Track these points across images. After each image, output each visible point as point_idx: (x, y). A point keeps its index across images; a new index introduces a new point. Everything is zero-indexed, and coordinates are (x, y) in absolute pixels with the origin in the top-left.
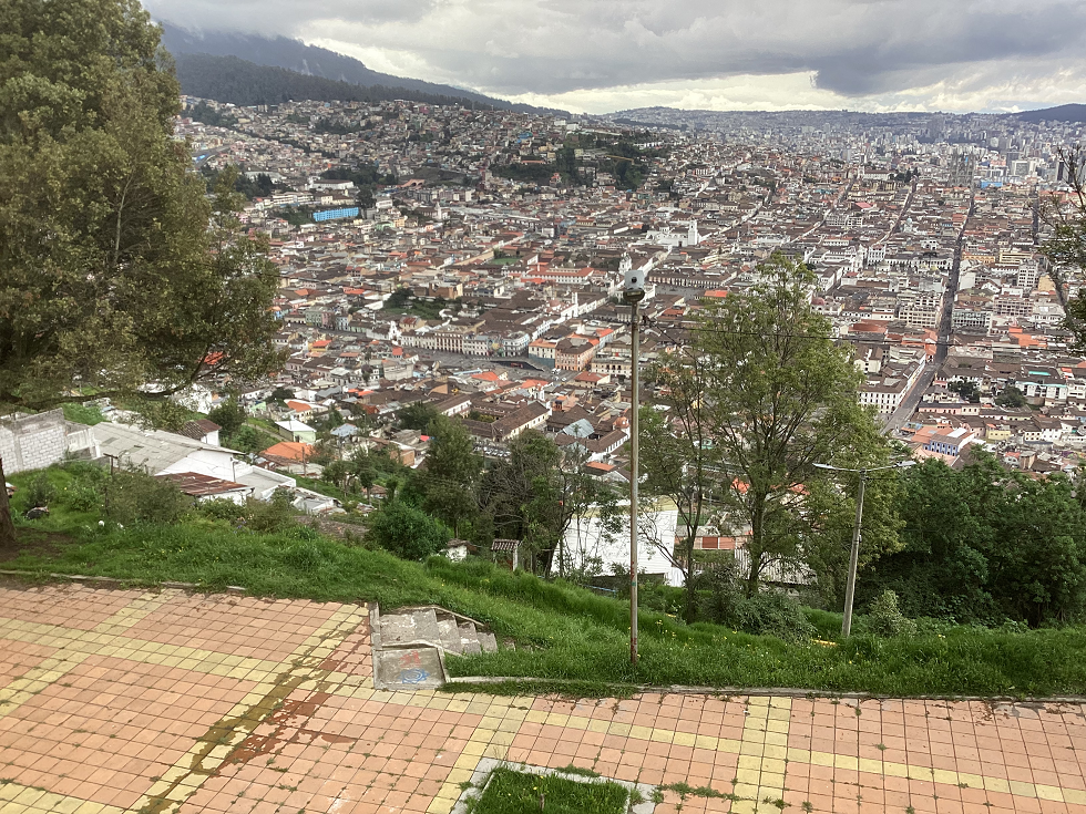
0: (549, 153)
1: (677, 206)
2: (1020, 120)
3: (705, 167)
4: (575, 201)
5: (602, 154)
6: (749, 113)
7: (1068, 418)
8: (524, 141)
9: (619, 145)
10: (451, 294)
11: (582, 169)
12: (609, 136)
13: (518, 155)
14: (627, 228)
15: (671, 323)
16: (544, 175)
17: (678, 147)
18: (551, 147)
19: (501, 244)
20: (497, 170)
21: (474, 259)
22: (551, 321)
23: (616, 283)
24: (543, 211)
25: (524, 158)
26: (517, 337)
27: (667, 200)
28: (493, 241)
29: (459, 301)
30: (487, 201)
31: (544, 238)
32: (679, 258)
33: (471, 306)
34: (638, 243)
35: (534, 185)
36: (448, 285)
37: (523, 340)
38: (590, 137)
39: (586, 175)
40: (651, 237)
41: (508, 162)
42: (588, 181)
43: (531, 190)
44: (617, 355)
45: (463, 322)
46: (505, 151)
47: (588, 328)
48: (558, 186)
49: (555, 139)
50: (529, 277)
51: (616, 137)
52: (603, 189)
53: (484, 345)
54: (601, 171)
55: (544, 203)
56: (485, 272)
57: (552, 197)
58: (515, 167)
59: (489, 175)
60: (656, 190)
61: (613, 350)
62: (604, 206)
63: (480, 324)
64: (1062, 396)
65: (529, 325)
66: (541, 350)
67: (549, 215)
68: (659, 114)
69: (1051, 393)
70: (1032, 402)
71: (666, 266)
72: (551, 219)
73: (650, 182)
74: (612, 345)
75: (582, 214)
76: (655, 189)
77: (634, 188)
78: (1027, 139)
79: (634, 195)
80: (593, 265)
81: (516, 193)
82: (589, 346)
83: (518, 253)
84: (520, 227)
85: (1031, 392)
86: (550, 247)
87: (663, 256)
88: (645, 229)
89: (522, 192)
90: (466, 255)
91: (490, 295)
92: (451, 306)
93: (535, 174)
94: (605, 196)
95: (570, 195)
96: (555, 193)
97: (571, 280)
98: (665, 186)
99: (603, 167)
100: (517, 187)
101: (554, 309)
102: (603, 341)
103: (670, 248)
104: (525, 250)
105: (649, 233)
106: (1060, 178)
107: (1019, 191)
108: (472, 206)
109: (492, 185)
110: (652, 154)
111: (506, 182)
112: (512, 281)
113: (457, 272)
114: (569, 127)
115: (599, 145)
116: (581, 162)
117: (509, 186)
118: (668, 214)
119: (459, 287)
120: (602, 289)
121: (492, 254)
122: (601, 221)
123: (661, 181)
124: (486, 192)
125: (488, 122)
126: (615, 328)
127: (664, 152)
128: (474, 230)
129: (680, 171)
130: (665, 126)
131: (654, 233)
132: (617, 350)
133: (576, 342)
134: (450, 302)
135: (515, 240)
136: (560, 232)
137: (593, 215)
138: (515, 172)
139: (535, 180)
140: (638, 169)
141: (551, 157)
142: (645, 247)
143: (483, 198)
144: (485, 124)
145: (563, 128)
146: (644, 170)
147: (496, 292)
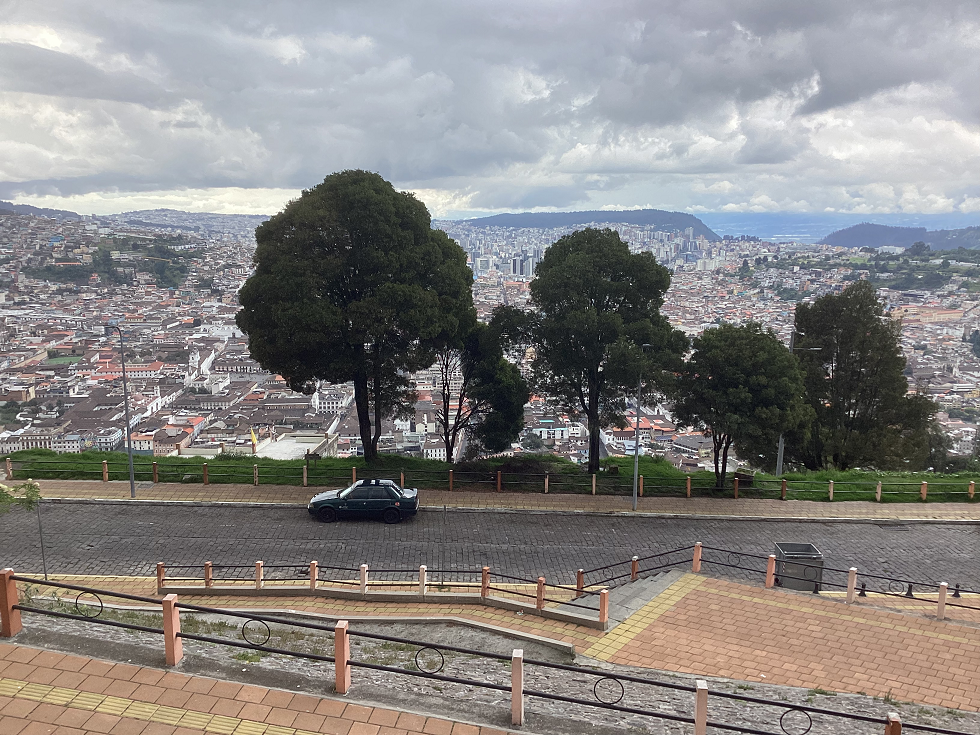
0: (85, 256)
1: (220, 300)
2: (470, 225)
3: (239, 266)
4: (119, 298)
5: (140, 256)
6: (251, 217)
7: (573, 452)
8: (56, 244)
9: (156, 247)
10: (24, 397)
11: (120, 269)
12: (144, 240)
13: (52, 257)
14: (178, 323)
15: (255, 406)
16: (82, 276)
17: (210, 249)
18: (85, 249)
19: (53, 344)
20: (29, 271)
21: (30, 360)
22: (140, 416)
23: (190, 375)
24: (87, 308)
25: (58, 260)
26: (110, 433)
27: (209, 296)
28: (43, 341)
29: (33, 403)
30: (23, 303)
31: (98, 336)
32: (238, 348)
33: (51, 408)
34: (195, 336)
35: (72, 285)
36: (20, 388)
37: (117, 435)
38: (125, 241)
39: (126, 276)
40: (205, 330)
41: (41, 263)
42: (128, 280)
43: (70, 291)
44: (213, 440)
45: (46, 424)
46: (36, 254)
47: (178, 418)
48: (98, 285)
49: (89, 242)
50: (98, 374)
51: (150, 240)
52: (145, 289)
53: (75, 445)
54: (140, 271)
55: (87, 304)
56: (52, 373)
57: (93, 296)
58: (49, 269)
59: (22, 277)
60: (198, 287)
61: (209, 436)
62: (150, 303)
63: (67, 424)
64: (566, 437)
65: (119, 420)
66: (137, 443)
67: (95, 313)
68: (166, 216)
69: (558, 436)
70: (546, 443)
71: (228, 356)
72: (96, 318)
73: (191, 279)
74: (208, 432)
75: (129, 311)
76: (196, 286)
77: (176, 286)
78: (480, 240)
79: (177, 292)
80: (160, 359)
81: (54, 293)
82: (185, 434)
83: (74, 351)
84: (68, 327)
85: (545, 436)
86: (105, 344)
87: (221, 347)
88: (197, 323)
89: (60, 292)
90: (20, 356)
91: (64, 394)
92: (27, 409)
93: (73, 275)
94: (148, 293)
95: (112, 293)
96: (96, 292)
97: (144, 375)
98: (205, 283)
99: (143, 267)
100: (54, 288)
101: (139, 403)
102: (196, 429)
103: (226, 339)
104: (80, 348)
105: (202, 327)
106: (514, 272)
107: (490, 283)
108: (8, 308)
109: (26, 287)
110: (189, 256)
111: (42, 284)
112: (83, 380)
113: (20, 375)
114: (101, 231)
115: (135, 247)
116: (119, 263)
117: (46, 286)
118: (214, 309)
119: (31, 390)
120: (178, 381)
121: (46, 354)
122: (150, 317)
123: (201, 279)
124: (21, 293)
125: (13, 226)
126: (206, 415)
127: (200, 254)
128: (20, 331)
129: (218, 270)
130: (177, 227)
131: (207, 327)
132: (213, 436)
133: (172, 432)
134: (25, 404)
135: (66, 339)
136: (110, 329)
137: (140, 312)
138: (51, 273)
139: (72, 280)
140: (178, 269)
141: (88, 259)
142: (202, 339)
143: (17, 299)
144: (10, 228)
145: (96, 232)
146: (184, 270)
147: (71, 391)
